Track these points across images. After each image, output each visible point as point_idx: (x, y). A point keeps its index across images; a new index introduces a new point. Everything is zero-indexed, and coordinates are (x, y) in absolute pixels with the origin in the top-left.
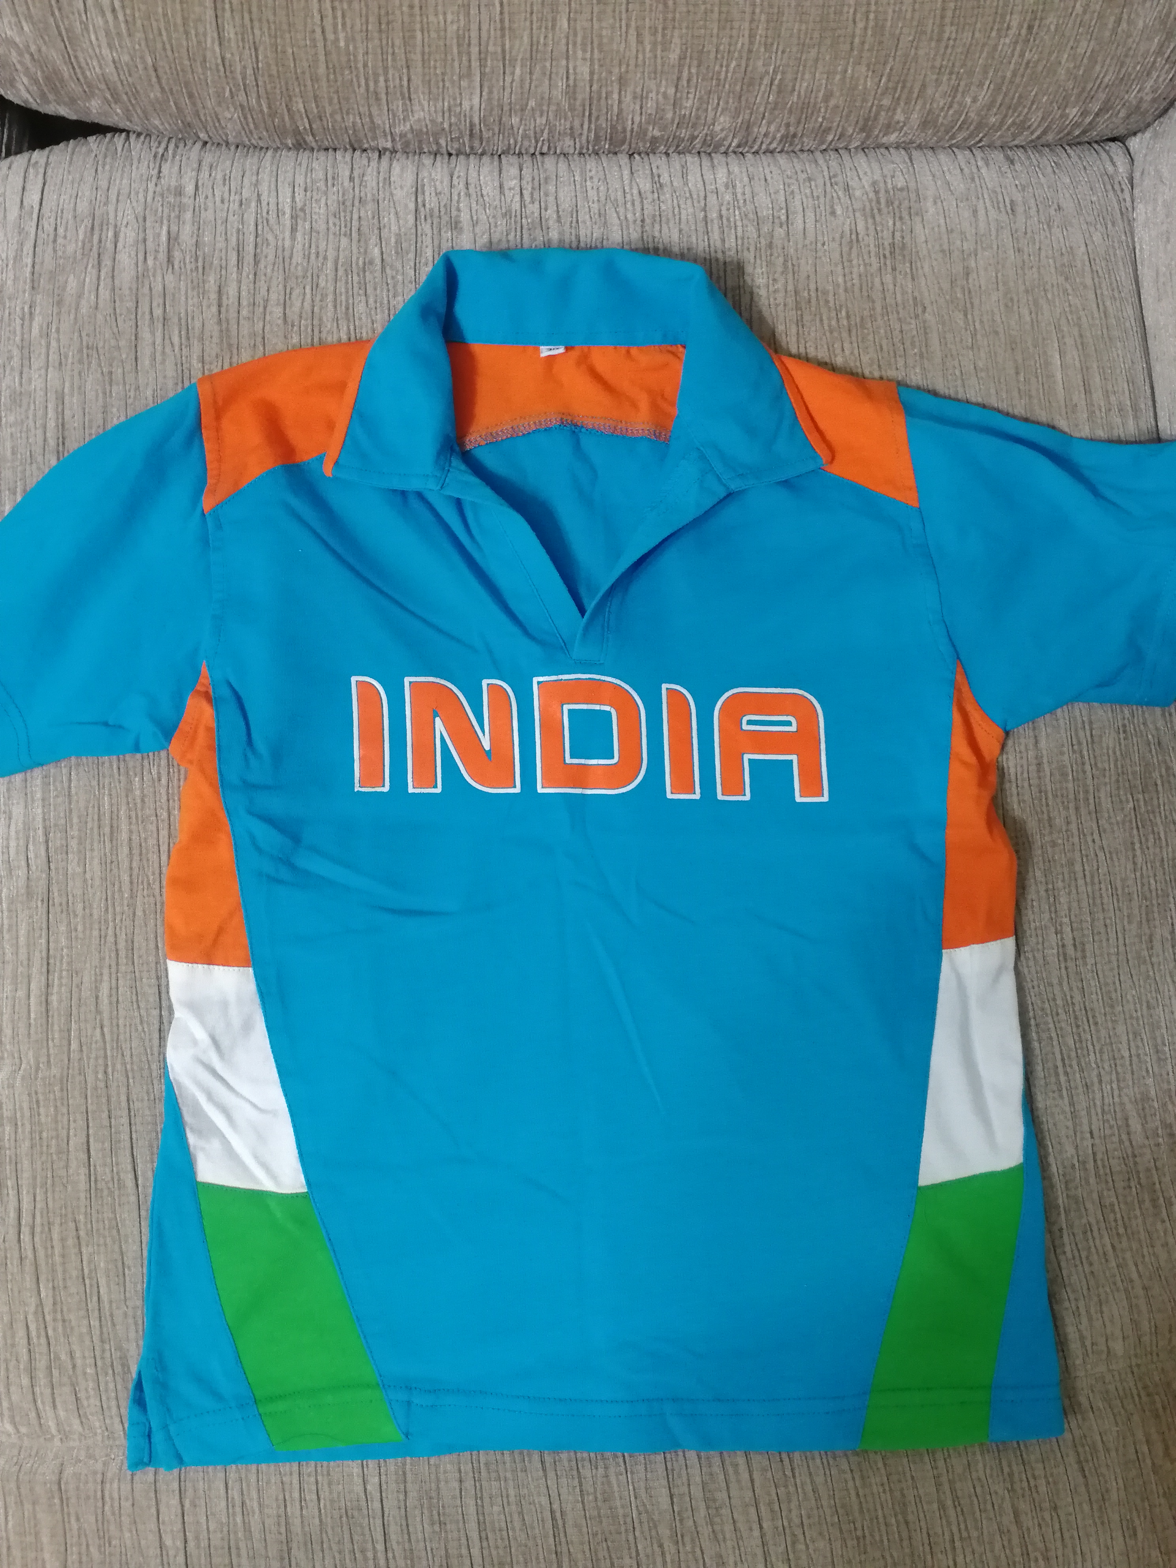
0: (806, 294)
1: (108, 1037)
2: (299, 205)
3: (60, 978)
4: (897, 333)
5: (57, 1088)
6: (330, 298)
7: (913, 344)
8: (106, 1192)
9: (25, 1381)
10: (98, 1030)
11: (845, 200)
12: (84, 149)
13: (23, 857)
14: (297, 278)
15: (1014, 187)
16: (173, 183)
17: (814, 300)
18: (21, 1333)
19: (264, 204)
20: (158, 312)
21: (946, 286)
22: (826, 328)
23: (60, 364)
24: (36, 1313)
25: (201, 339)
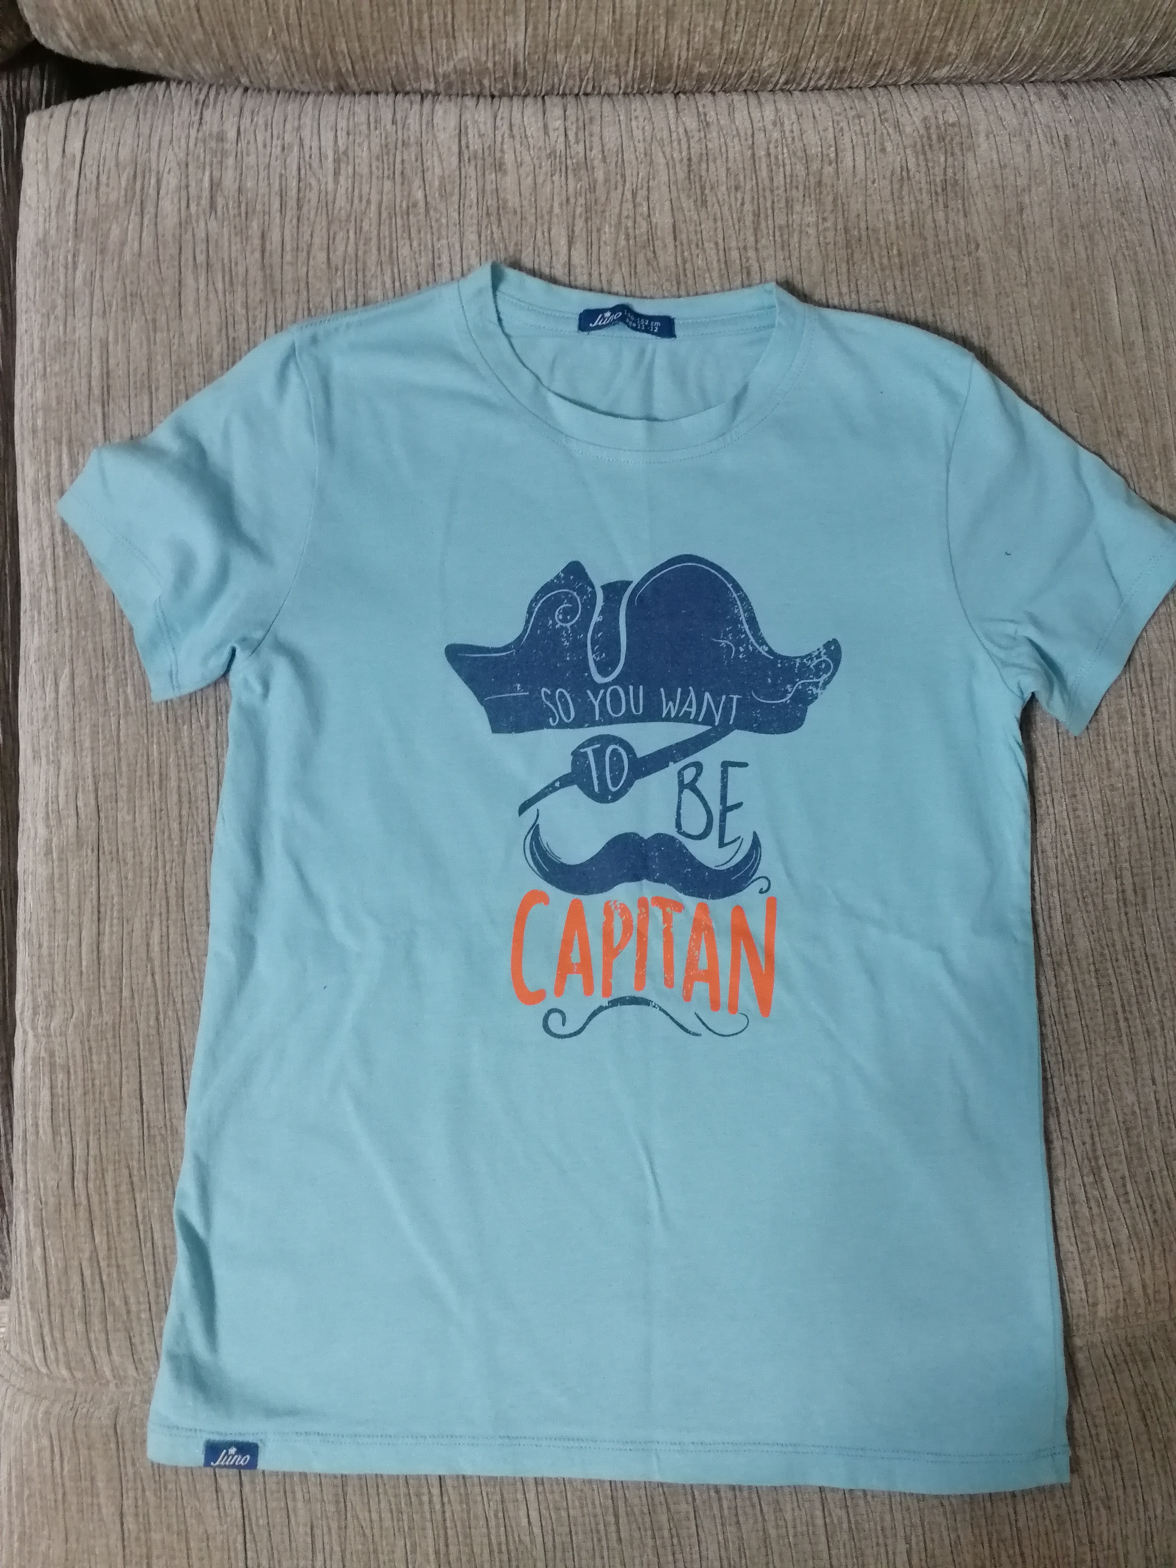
0: (856, 233)
1: (159, 985)
2: (342, 148)
3: (111, 926)
4: (949, 270)
5: (109, 1035)
6: (374, 242)
7: (966, 281)
8: (158, 1138)
9: (80, 1327)
10: (149, 978)
11: (896, 137)
12: (125, 97)
13: (72, 807)
14: (340, 221)
15: (1067, 122)
16: (215, 129)
17: (864, 239)
18: (76, 1279)
19: (307, 149)
20: (201, 258)
21: (999, 221)
22: (877, 265)
23: (104, 312)
24: (91, 1258)
25: (245, 285)
